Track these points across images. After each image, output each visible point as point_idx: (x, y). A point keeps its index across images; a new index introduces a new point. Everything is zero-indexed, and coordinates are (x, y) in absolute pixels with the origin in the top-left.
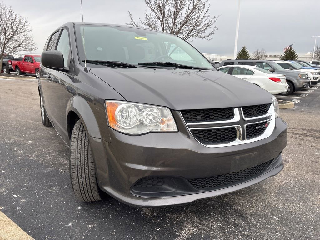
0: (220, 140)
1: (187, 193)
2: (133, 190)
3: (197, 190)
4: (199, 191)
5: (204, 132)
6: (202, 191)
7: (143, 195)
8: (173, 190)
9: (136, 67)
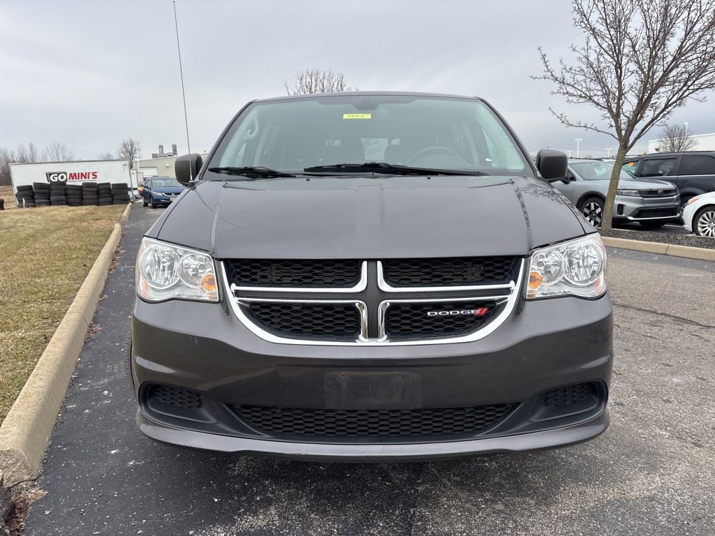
0: (310, 330)
1: (234, 434)
2: (148, 403)
3: (255, 431)
4: (259, 435)
5: (274, 308)
6: (268, 436)
7: (157, 418)
8: (213, 420)
9: (295, 177)
